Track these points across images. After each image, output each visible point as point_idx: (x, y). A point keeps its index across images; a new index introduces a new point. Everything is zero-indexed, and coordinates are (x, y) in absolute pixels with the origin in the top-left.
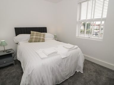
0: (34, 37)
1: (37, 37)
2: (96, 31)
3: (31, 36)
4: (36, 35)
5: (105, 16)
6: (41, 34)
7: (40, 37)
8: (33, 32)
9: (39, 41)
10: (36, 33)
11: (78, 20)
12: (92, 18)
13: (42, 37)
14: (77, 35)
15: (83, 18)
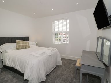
0: (21, 45)
1: (23, 45)
2: (64, 39)
3: (17, 44)
4: (22, 44)
5: (68, 30)
6: (26, 42)
7: (26, 45)
8: (19, 41)
9: (26, 48)
10: (22, 42)
11: (53, 31)
12: (62, 31)
13: (28, 45)
14: (53, 42)
15: (56, 30)
